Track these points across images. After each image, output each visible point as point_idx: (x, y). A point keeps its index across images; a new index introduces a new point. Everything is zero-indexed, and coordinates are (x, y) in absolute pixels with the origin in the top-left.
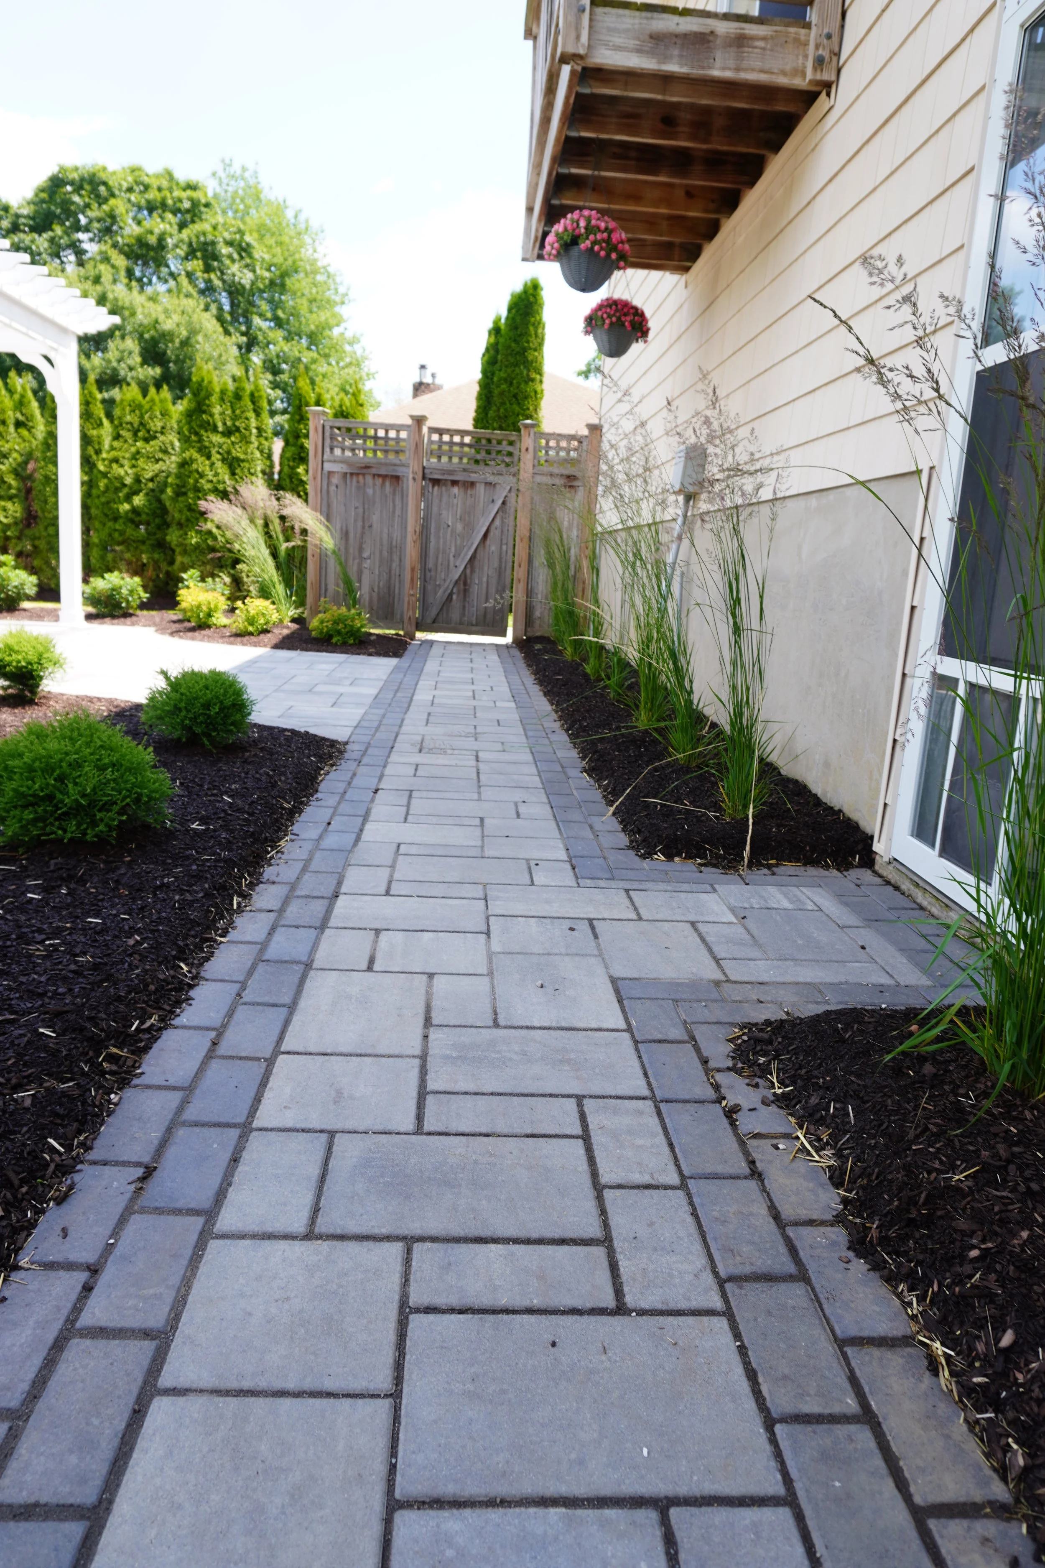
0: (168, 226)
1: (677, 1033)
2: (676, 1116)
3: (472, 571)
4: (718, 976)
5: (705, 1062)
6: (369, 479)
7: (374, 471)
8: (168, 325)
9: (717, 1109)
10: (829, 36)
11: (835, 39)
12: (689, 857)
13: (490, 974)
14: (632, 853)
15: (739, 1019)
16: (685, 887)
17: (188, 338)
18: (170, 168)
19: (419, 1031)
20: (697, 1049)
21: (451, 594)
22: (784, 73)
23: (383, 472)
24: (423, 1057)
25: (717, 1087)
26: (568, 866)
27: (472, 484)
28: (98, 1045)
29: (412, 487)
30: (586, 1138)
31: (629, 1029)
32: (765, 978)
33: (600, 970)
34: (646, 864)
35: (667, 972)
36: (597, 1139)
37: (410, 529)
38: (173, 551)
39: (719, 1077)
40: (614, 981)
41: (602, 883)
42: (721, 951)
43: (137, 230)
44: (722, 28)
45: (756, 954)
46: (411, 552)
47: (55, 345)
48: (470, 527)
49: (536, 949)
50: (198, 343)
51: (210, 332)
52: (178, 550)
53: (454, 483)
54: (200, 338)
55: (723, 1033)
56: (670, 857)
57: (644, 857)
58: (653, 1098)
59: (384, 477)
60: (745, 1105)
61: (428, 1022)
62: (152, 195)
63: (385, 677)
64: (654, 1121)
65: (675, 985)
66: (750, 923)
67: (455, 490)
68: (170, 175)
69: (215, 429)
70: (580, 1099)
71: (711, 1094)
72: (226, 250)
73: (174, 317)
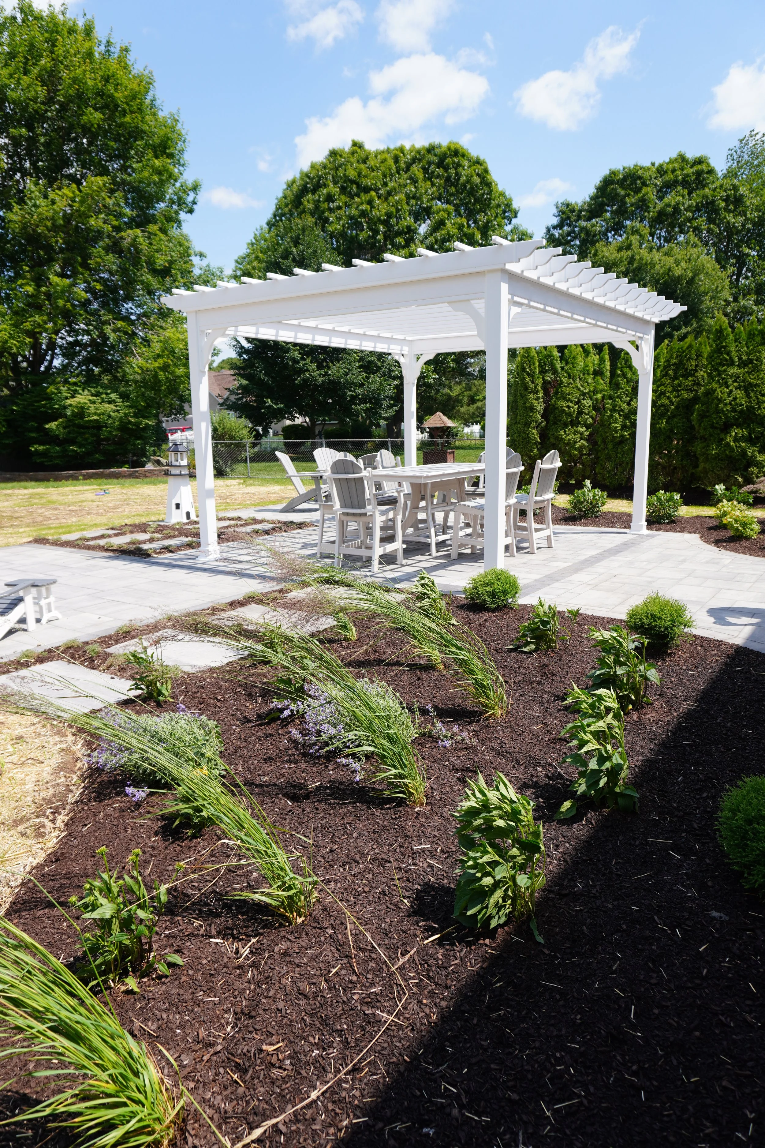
0: (681, 198)
8: (678, 272)
17: (693, 278)
18: (683, 152)
38: (697, 459)
43: (660, 205)
47: (641, 335)
50: (700, 280)
51: (710, 271)
52: (701, 459)
54: (702, 277)
62: (670, 177)
68: (682, 158)
69: (732, 363)
72: (723, 204)
73: (683, 264)
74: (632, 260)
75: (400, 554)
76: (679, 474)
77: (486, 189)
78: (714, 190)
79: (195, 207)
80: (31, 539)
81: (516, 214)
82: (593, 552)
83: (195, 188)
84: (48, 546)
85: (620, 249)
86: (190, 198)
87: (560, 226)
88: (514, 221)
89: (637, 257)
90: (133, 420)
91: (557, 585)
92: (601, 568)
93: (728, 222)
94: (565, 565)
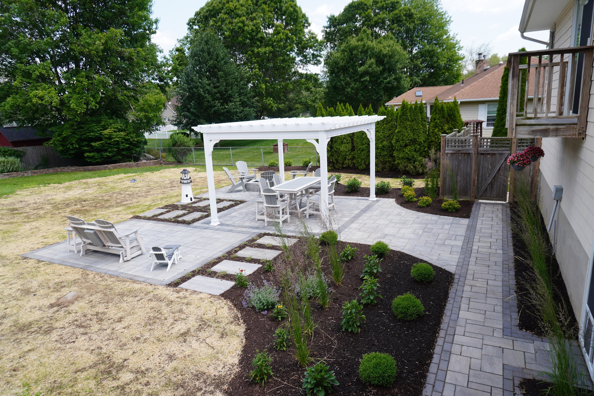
1: (511, 378)
2: (506, 393)
3: (494, 181)
4: (524, 367)
5: (514, 384)
6: (460, 155)
7: (461, 152)
8: (384, 52)
9: (512, 393)
10: (582, 128)
11: (584, 128)
12: (531, 331)
13: (481, 359)
14: (518, 327)
15: (524, 377)
16: (527, 341)
17: (391, 55)
19: (468, 370)
20: (514, 382)
21: (487, 188)
22: (570, 135)
23: (464, 152)
24: (469, 375)
25: (514, 389)
26: (502, 331)
27: (495, 154)
28: (424, 366)
29: (474, 157)
30: (491, 393)
31: (503, 376)
32: (533, 369)
33: (501, 362)
34: (520, 332)
35: (514, 364)
36: (492, 394)
37: (473, 169)
39: (515, 388)
40: (503, 364)
41: (508, 337)
42: (527, 361)
43: (376, 18)
44: (551, 127)
45: (534, 362)
46: (474, 176)
48: (493, 167)
49: (490, 355)
51: (399, 51)
53: (488, 154)
54: (395, 54)
55: (519, 379)
56: (526, 330)
57: (520, 329)
58: (503, 389)
59: (465, 153)
60: (517, 393)
61: (470, 368)
63: (464, 234)
64: (502, 393)
65: (515, 367)
66: (537, 354)
67: (489, 156)
70: (491, 387)
71: (513, 390)
72: (404, 18)
73: (387, 49)
74: (364, 45)
75: (289, 219)
76: (388, 164)
77: (296, 14)
78: (400, 11)
79: (157, 31)
80: (131, 216)
81: (309, 25)
82: (357, 212)
83: (156, 22)
84: (142, 220)
85: (358, 41)
86: (154, 26)
87: (330, 27)
88: (309, 27)
89: (367, 45)
90: (136, 139)
91: (346, 230)
92: (360, 220)
93: (407, 26)
94: (348, 219)
